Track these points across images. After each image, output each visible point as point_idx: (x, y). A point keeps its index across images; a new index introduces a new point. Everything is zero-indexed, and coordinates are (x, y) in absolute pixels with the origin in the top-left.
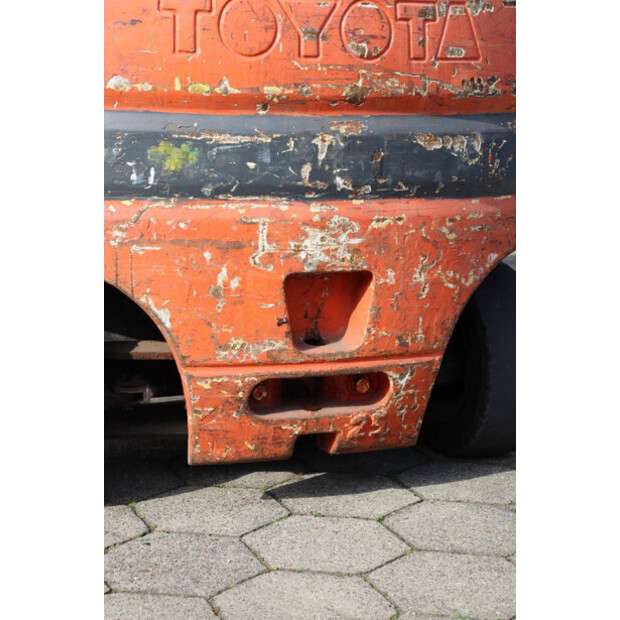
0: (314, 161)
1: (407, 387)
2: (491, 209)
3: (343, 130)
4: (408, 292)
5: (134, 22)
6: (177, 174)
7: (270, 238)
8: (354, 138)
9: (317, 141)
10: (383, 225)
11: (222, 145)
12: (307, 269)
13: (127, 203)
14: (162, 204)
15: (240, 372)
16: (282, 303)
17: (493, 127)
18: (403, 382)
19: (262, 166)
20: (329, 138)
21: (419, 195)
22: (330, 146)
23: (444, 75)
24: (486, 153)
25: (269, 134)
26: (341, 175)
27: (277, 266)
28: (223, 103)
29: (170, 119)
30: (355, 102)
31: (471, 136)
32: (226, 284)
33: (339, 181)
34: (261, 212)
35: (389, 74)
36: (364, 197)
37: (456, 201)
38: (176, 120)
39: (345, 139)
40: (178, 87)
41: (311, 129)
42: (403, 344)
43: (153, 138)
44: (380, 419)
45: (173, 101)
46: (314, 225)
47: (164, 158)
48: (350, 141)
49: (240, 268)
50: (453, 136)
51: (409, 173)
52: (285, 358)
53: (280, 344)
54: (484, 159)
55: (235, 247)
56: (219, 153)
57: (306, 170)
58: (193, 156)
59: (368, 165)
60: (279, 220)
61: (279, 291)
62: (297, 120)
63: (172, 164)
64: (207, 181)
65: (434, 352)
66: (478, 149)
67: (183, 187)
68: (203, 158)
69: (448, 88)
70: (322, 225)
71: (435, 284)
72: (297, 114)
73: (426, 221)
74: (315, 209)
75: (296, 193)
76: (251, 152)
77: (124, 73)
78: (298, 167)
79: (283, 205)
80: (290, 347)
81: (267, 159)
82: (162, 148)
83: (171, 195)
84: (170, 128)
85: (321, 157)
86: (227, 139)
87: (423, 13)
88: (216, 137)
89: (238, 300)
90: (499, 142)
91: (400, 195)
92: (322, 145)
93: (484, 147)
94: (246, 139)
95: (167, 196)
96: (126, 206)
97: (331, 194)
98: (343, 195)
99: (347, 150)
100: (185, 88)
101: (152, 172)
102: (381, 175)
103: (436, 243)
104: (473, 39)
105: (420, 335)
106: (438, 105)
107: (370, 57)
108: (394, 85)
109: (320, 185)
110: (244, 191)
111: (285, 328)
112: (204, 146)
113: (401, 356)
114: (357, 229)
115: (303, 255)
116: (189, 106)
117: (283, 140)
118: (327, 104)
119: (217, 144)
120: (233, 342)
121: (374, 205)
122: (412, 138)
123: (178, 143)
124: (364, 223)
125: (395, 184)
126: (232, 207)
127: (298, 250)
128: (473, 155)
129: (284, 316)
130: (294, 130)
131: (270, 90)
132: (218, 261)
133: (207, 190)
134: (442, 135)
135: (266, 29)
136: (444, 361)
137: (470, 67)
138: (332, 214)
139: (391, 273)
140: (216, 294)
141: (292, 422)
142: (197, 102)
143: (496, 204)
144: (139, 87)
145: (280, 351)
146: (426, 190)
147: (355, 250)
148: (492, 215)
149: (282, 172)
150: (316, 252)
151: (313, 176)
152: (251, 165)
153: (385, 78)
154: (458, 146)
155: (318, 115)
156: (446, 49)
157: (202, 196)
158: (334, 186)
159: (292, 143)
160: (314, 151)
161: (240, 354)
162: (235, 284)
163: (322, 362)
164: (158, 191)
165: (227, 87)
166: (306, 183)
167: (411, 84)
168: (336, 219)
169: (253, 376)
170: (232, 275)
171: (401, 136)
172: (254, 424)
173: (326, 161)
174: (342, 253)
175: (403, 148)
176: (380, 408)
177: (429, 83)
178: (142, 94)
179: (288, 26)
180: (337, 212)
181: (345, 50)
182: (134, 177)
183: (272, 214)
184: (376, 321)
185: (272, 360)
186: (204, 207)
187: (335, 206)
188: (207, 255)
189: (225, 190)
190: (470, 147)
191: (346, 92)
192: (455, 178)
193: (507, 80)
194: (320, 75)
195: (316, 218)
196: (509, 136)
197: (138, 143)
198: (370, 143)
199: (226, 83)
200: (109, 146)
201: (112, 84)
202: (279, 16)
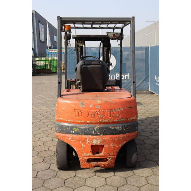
0: (94, 131)
1: (111, 160)
2: (124, 136)
3: (98, 127)
4: (110, 148)
5: (71, 113)
6: (77, 132)
7: (89, 140)
8: (100, 128)
9: (95, 128)
10: (105, 139)
12: (94, 144)
13: (71, 135)
15: (85, 157)
16: (91, 149)
17: (123, 125)
18: (110, 159)
19: (87, 131)
20: (96, 128)
21: (111, 134)
23: (114, 119)
24: (122, 129)
25: (88, 127)
27: (90, 144)
28: (82, 123)
30: (100, 123)
31: (119, 126)
32: (83, 146)
33: (98, 133)
34: (87, 137)
35: (105, 119)
36: (102, 135)
38: (77, 125)
40: (76, 121)
42: (109, 154)
44: (107, 164)
45: (76, 123)
46: (95, 139)
47: (75, 129)
49: (85, 144)
50: (116, 127)
51: (109, 132)
52: (91, 156)
53: (91, 154)
55: (84, 141)
56: (82, 129)
57: (93, 132)
58: (78, 130)
59: (102, 131)
60: (90, 138)
61: (90, 147)
62: (92, 125)
63: (76, 130)
65: (115, 155)
66: (121, 128)
67: (77, 133)
68: (80, 130)
70: (96, 139)
71: (114, 147)
73: (112, 138)
74: (95, 137)
75: (92, 135)
76: (86, 129)
77: (70, 119)
78: (92, 131)
79: (91, 136)
80: (92, 154)
81: (88, 130)
82: (75, 128)
85: (95, 130)
87: (110, 111)
88: (81, 127)
89: (85, 148)
90: (125, 127)
91: (108, 135)
92: (95, 129)
95: (76, 134)
97: (97, 135)
98: (99, 135)
99: (99, 129)
101: (74, 131)
102: (104, 132)
103: (114, 141)
104: (119, 113)
105: (112, 153)
106: (113, 123)
107: (102, 117)
108: (106, 121)
109: (95, 134)
110: (85, 134)
111: (91, 152)
112: (80, 128)
113: (109, 156)
114: (101, 139)
115: (93, 143)
117: (90, 128)
118: (96, 123)
120: (84, 153)
121: (104, 136)
122: (109, 127)
123: (76, 128)
124: (102, 138)
125: (107, 133)
126: (84, 136)
127: (93, 142)
128: (120, 129)
129: (91, 150)
130: (91, 127)
131: (88, 122)
132: (82, 143)
133: (80, 134)
134: (114, 127)
135: (87, 114)
136: (117, 157)
137: (119, 117)
138: (97, 137)
139: (107, 145)
140: (82, 147)
141: (94, 164)
142: (79, 123)
145: (91, 155)
146: (112, 134)
147: (101, 142)
149: (90, 132)
150: (95, 142)
152: (86, 131)
154: (117, 128)
155: (95, 125)
156: (114, 115)
157: (80, 135)
158: (97, 134)
159: (91, 129)
160: (94, 129)
161: (85, 155)
162: (84, 146)
163: (97, 157)
164: (74, 134)
167: (109, 120)
168: (98, 138)
169: (87, 158)
170: (84, 145)
171: (107, 127)
172: (88, 164)
173: (96, 131)
174: (99, 142)
175: (108, 129)
176: (107, 163)
177: (112, 120)
178: (72, 122)
180: (98, 137)
181: (98, 116)
182: (71, 132)
183: (89, 137)
184: (105, 151)
185: (90, 156)
186: (80, 136)
187: (98, 136)
188: (81, 142)
189: (83, 134)
190: (119, 128)
191: (99, 122)
192: (117, 132)
193: (126, 118)
194: (94, 120)
195: (95, 138)
196: (127, 126)
197: (72, 128)
198: (103, 128)
199: (82, 121)
200: (69, 128)
201: (69, 120)
202: (89, 113)
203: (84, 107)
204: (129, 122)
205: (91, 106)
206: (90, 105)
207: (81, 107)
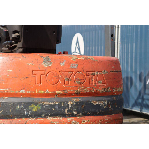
0: (68, 108)
2: (110, 118)
3: (75, 100)
5: (26, 78)
6: (36, 112)
8: (77, 102)
9: (69, 103)
10: (85, 122)
11: (47, 105)
13: (24, 119)
14: (32, 119)
17: (109, 99)
19: (56, 109)
20: (72, 102)
21: (93, 115)
22: (72, 104)
23: (98, 87)
24: (108, 105)
25: (58, 102)
26: (75, 111)
28: (47, 95)
29: (34, 99)
30: (78, 94)
33: (74, 112)
34: (56, 120)
35: (85, 87)
36: (80, 116)
37: (101, 116)
38: (36, 99)
39: (75, 103)
40: (36, 92)
41: (67, 100)
43: (30, 104)
45: (35, 95)
47: (33, 108)
48: (77, 103)
50: (100, 101)
51: (90, 110)
54: (108, 106)
56: (46, 107)
57: (66, 110)
58: (40, 108)
59: (81, 108)
60: (60, 122)
62: (64, 98)
63: (35, 110)
64: (43, 113)
66: (106, 104)
67: (37, 115)
68: (42, 108)
69: (98, 90)
70: (70, 123)
72: (64, 97)
73: (95, 121)
74: (69, 119)
75: (64, 115)
76: (53, 106)
77: (24, 89)
78: (64, 109)
79: (61, 118)
81: (57, 108)
82: (32, 106)
83: (34, 117)
84: (34, 101)
85: (70, 107)
86: (48, 103)
87: (92, 74)
88: (45, 103)
90: (111, 102)
91: (88, 115)
92: (70, 104)
93: (108, 103)
94: (52, 103)
95: (33, 117)
96: (23, 120)
97: (72, 115)
98: (75, 116)
99: (76, 105)
100: (38, 92)
101: (30, 112)
102: (84, 111)
104: (104, 79)
106: (96, 94)
107: (81, 84)
108: (87, 90)
109: (70, 113)
110: (51, 115)
112: (42, 105)
116: (39, 96)
117: (61, 103)
118: (71, 95)
119: (45, 105)
121: (82, 118)
122: (91, 102)
123: (36, 104)
124: (80, 122)
125: (87, 113)
126: (49, 119)
128: (105, 105)
130: (64, 101)
131: (58, 92)
133: (43, 115)
134: (98, 101)
135: (57, 78)
137: (103, 85)
138: (72, 120)
142: (41, 95)
143: (111, 117)
144: (27, 92)
148: (110, 119)
149: (61, 111)
151: (68, 111)
152: (53, 109)
153: (84, 89)
154: (102, 103)
155: (69, 97)
156: (98, 82)
157: (42, 117)
159: (63, 104)
160: (68, 105)
164: (31, 116)
165: (48, 91)
166: (66, 113)
167: (90, 90)
168: (73, 121)
171: (89, 101)
175: (89, 104)
177: (94, 89)
178: (28, 94)
179: (62, 77)
181: (75, 83)
182: (25, 113)
183: (58, 121)
186: (42, 119)
187: (73, 118)
189: (47, 115)
190: (104, 104)
191: (75, 92)
192: (101, 111)
193: (112, 88)
194: (69, 88)
195: (69, 121)
196: (113, 101)
197: (27, 105)
198: (81, 103)
199: (48, 90)
200: (20, 106)
201: (21, 92)
202: (60, 75)
203: (51, 65)
204: (115, 96)
205: (62, 64)
206: (61, 62)
207: (44, 66)
